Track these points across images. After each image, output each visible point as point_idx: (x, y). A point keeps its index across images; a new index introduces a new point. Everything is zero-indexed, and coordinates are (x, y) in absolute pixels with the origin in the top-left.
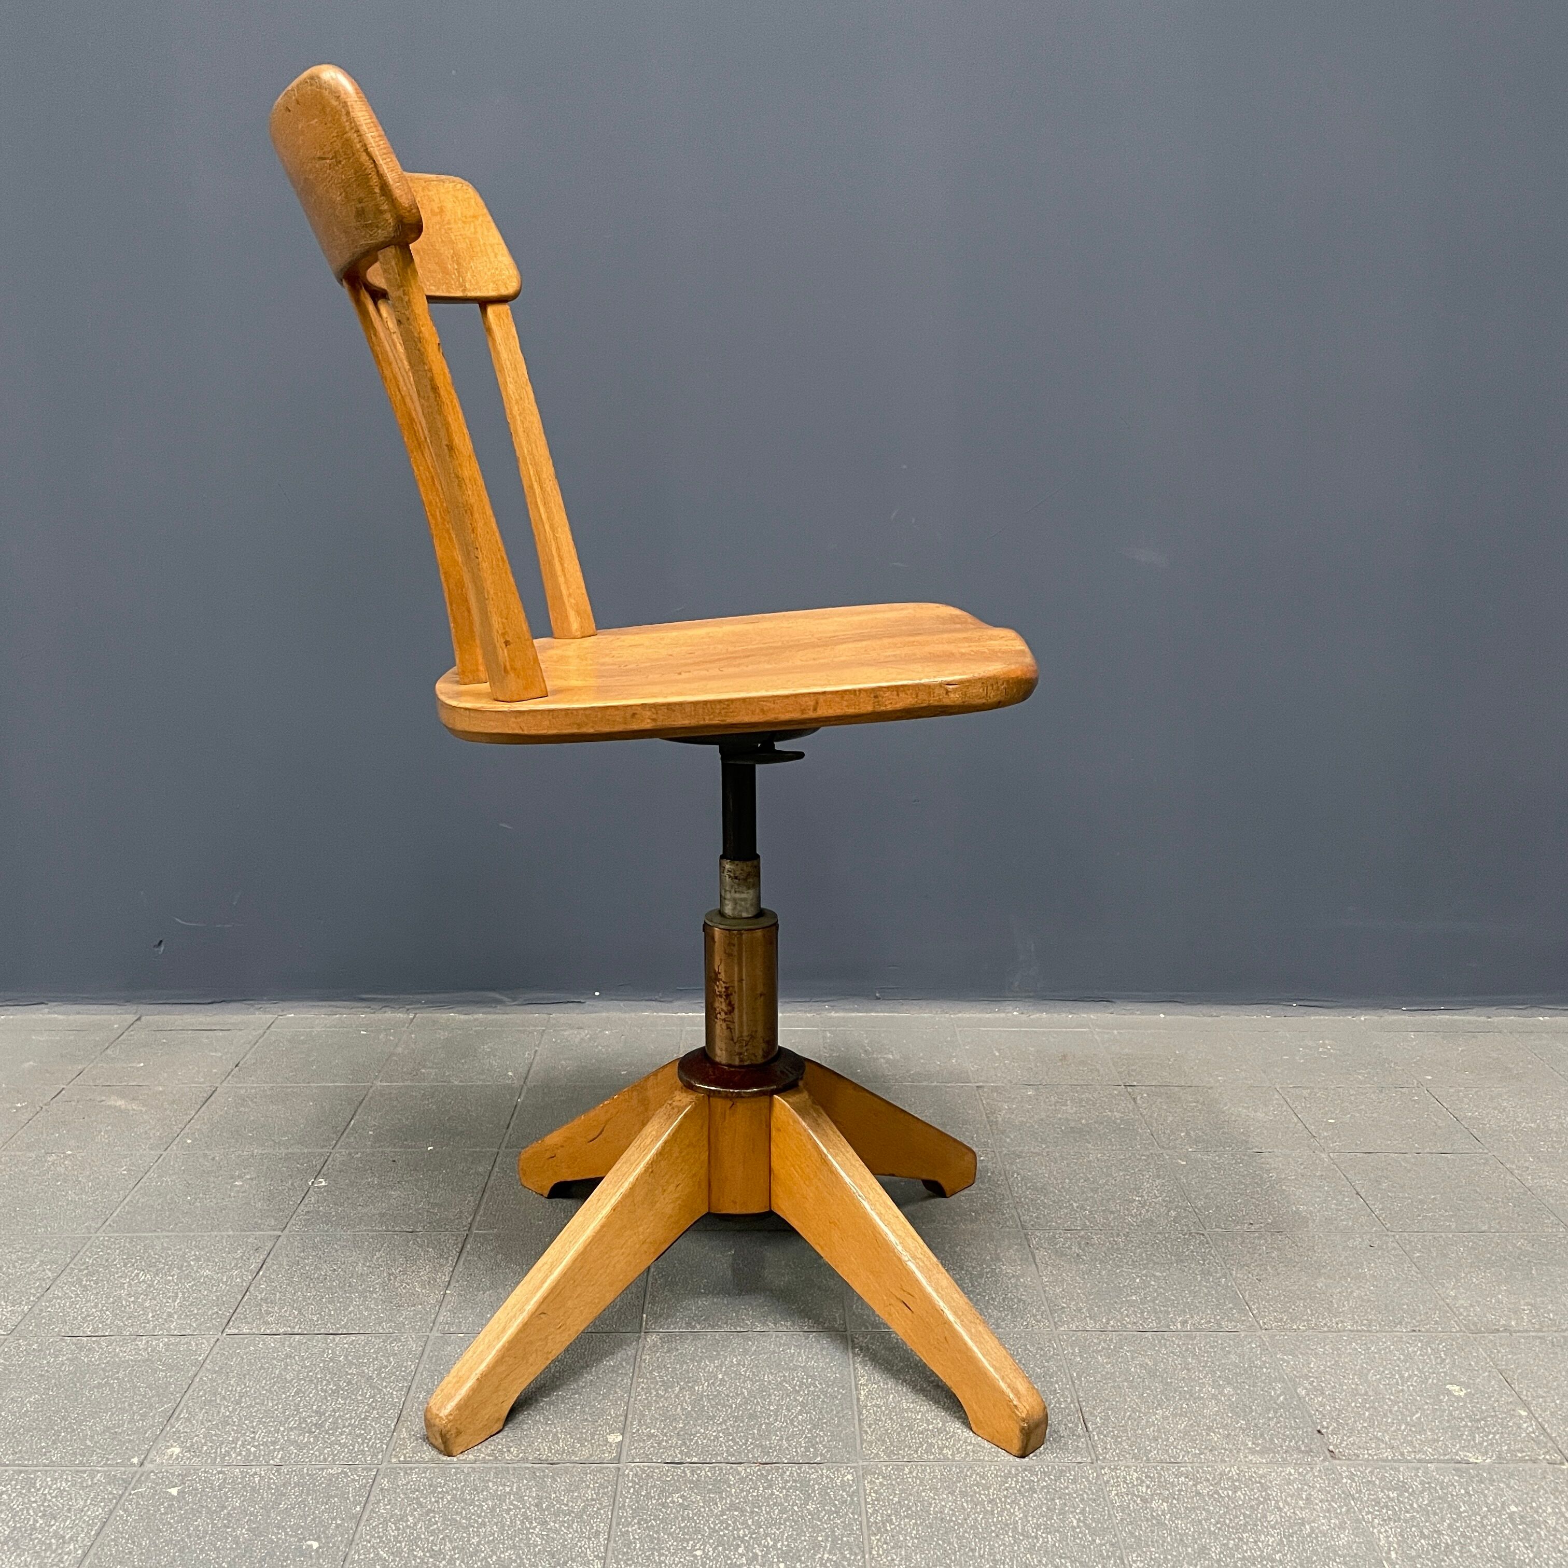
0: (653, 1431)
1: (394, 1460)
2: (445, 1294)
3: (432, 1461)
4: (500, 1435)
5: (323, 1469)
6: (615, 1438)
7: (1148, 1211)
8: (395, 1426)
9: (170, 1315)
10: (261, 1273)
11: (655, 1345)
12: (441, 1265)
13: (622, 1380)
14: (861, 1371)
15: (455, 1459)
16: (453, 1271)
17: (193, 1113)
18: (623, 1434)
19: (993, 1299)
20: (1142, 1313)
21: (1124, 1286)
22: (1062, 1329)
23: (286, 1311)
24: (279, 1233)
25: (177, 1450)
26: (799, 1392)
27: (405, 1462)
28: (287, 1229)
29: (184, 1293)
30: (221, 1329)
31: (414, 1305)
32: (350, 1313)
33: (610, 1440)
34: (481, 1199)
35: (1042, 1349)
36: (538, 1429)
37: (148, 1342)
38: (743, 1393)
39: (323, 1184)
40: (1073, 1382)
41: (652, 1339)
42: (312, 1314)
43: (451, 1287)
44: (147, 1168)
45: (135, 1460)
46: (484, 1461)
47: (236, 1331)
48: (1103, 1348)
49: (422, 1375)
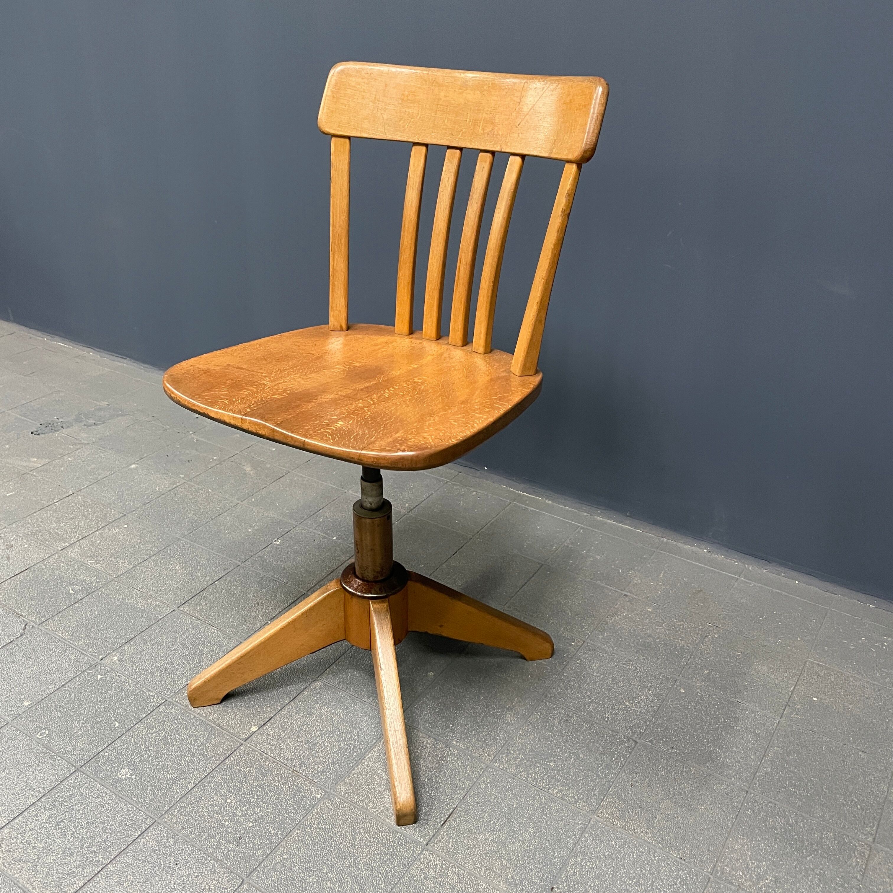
0: (271, 732)
1: (175, 699)
3: (186, 706)
4: (217, 706)
5: (149, 691)
6: (254, 729)
9: (170, 590)
10: (216, 583)
11: (315, 688)
13: (286, 700)
15: (193, 709)
17: (268, 484)
18: (259, 728)
20: (546, 775)
21: (555, 755)
22: (496, 765)
23: (206, 606)
24: (240, 564)
27: (177, 702)
28: (244, 563)
30: (179, 606)
31: (251, 624)
32: (226, 617)
34: (327, 576)
35: (473, 771)
36: (233, 709)
37: (152, 601)
39: (278, 543)
40: (467, 797)
41: (318, 684)
42: (213, 612)
44: (227, 509)
45: (101, 657)
46: (202, 716)
47: (182, 609)
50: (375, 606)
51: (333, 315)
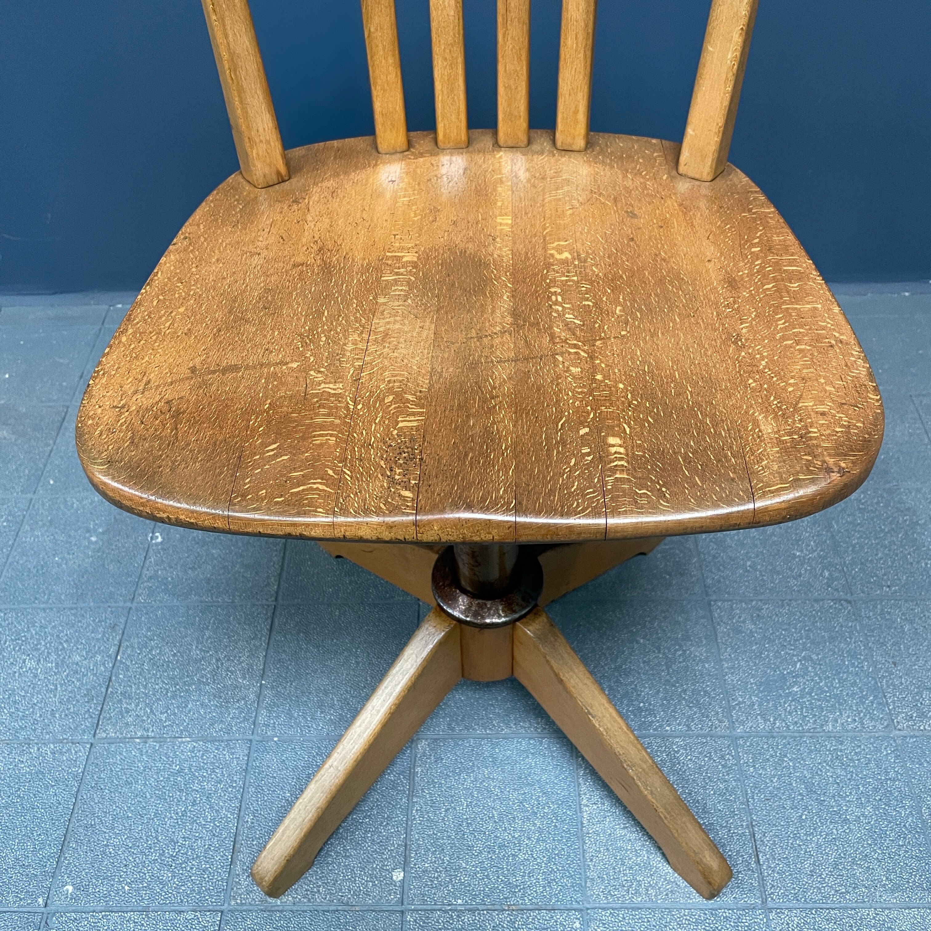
0: (426, 865)
1: (233, 903)
2: (261, 684)
5: (181, 912)
6: (398, 876)
7: (806, 570)
8: (232, 858)
9: (53, 713)
10: (119, 658)
11: (424, 754)
12: (257, 648)
13: (401, 799)
14: (583, 788)
16: (265, 656)
17: (51, 442)
18: (404, 871)
19: (684, 691)
20: (802, 708)
21: (788, 673)
22: (739, 731)
23: (141, 709)
24: (128, 604)
25: (70, 888)
26: (536, 813)
28: (135, 600)
29: (61, 685)
30: (92, 732)
31: (238, 702)
32: (190, 711)
33: (394, 878)
34: (283, 558)
35: (722, 757)
36: (340, 863)
37: (38, 749)
38: (493, 816)
39: (160, 540)
40: (748, 801)
41: (422, 746)
42: (161, 713)
43: (265, 677)
44: (21, 518)
45: (40, 900)
46: (301, 903)
47: (104, 735)
48: (772, 756)
49: (249, 792)
50: (531, 628)
51: (258, 154)
